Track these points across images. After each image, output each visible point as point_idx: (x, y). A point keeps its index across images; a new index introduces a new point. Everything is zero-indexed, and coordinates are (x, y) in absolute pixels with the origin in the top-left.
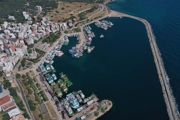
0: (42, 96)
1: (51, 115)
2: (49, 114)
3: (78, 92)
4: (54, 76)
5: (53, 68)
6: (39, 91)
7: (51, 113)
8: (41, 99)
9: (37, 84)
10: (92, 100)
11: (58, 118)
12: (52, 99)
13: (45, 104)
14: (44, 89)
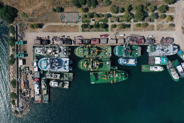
0: (98, 26)
1: (53, 24)
2: (57, 22)
3: (68, 82)
4: (127, 61)
5: (152, 69)
6: (110, 24)
7: (57, 26)
8: (91, 22)
9: (129, 26)
10: (38, 93)
11: (44, 31)
12: (80, 36)
13: (78, 24)
14: (111, 34)
